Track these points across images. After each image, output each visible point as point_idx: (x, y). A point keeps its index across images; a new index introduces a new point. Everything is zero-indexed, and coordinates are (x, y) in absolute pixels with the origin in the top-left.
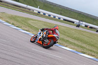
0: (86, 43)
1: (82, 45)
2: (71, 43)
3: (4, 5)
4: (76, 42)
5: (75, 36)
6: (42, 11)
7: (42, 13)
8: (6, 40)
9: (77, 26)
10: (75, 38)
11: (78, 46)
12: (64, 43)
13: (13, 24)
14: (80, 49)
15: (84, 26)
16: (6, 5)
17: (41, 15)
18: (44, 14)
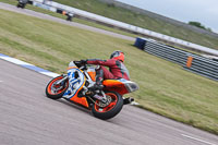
0: (57, 47)
1: (50, 53)
2: (24, 49)
4: (36, 46)
5: (34, 32)
9: (19, 6)
10: (33, 38)
11: (40, 55)
12: (8, 48)
14: (44, 62)
15: (54, 10)
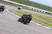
3: (14, 5)
6: (34, 8)
7: (34, 9)
8: (15, 23)
13: (18, 15)
16: (15, 6)
17: (34, 10)
18: (35, 10)
